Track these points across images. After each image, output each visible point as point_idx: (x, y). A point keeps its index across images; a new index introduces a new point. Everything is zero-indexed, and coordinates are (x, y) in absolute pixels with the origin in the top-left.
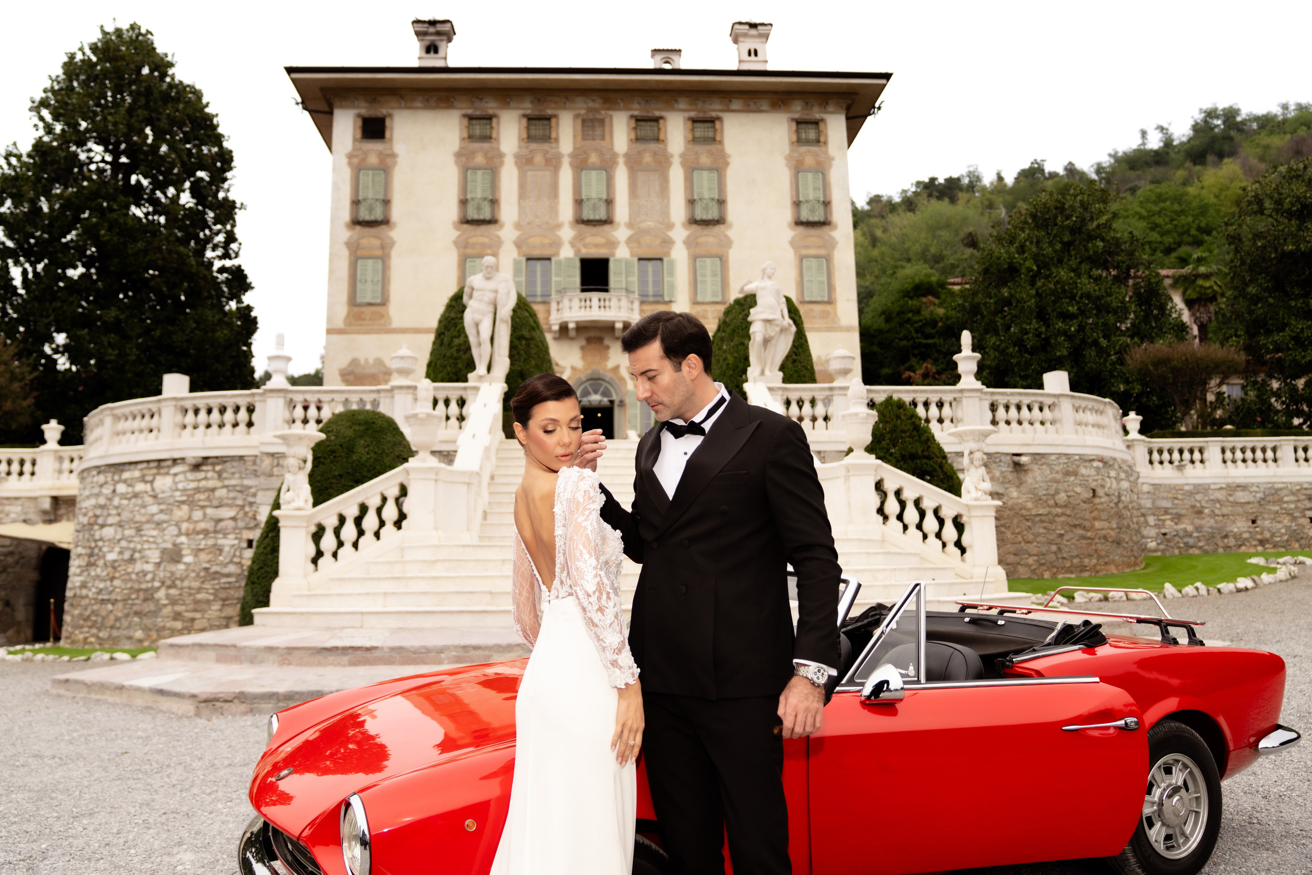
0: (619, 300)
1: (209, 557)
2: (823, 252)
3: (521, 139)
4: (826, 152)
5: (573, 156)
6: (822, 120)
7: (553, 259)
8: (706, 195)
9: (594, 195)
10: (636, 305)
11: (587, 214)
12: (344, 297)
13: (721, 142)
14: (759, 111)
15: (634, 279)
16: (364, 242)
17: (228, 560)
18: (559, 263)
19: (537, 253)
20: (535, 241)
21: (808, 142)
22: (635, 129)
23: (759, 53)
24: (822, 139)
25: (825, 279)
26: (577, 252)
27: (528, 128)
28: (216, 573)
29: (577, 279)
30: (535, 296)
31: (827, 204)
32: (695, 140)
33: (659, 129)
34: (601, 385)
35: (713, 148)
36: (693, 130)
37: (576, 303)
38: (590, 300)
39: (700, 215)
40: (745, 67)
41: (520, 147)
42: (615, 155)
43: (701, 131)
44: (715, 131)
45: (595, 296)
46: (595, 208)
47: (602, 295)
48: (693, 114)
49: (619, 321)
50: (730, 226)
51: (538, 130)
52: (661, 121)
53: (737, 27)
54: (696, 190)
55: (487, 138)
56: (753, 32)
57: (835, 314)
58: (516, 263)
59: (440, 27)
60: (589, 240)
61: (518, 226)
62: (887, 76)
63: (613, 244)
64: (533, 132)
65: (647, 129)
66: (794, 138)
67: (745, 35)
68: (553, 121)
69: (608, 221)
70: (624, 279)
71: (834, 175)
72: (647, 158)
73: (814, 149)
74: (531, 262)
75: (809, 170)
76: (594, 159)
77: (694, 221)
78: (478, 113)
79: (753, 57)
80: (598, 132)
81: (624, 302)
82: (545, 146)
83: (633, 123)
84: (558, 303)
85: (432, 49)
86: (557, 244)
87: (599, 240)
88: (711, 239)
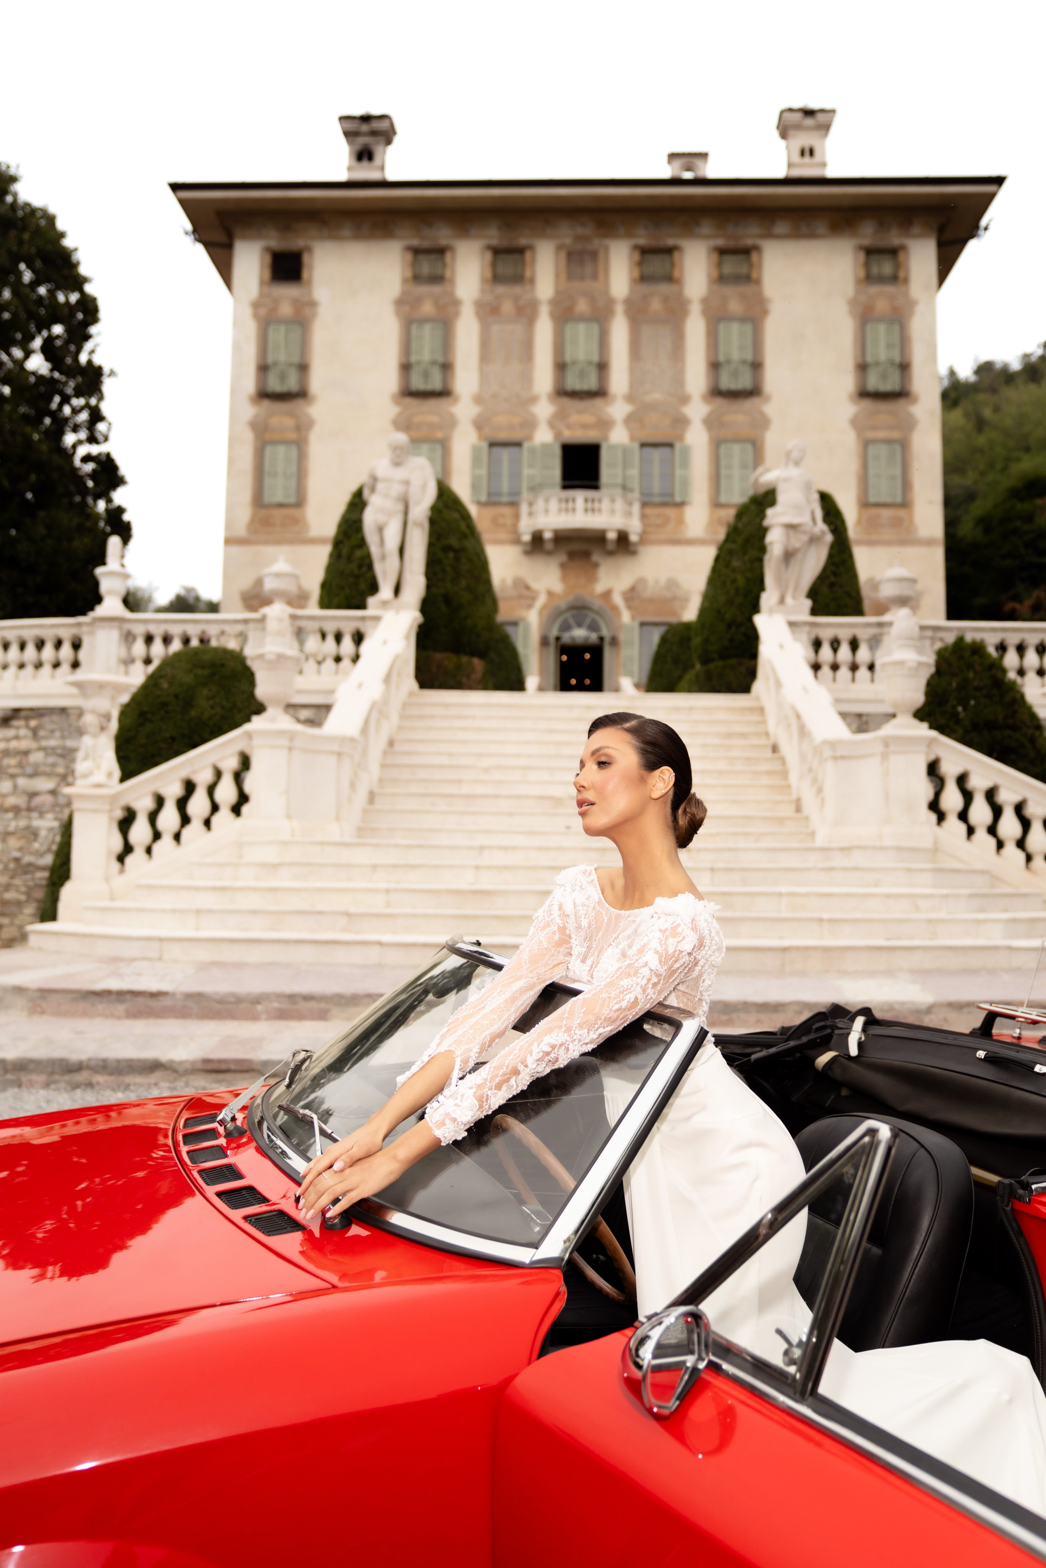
0: (613, 501)
1: (21, 843)
2: (896, 435)
3: (484, 280)
4: (906, 294)
5: (555, 303)
6: (904, 247)
7: (526, 445)
8: (736, 356)
9: (581, 356)
10: (636, 508)
11: (573, 383)
12: (246, 495)
13: (758, 282)
14: (812, 236)
15: (634, 472)
16: (275, 421)
17: (44, 848)
18: (532, 450)
19: (503, 436)
20: (501, 420)
21: (881, 280)
22: (640, 264)
23: (817, 153)
24: (902, 274)
25: (898, 472)
26: (558, 435)
27: (494, 265)
28: (30, 865)
29: (556, 472)
30: (499, 494)
31: (904, 367)
32: (722, 279)
33: (673, 265)
34: (586, 616)
35: (747, 289)
36: (719, 265)
37: (554, 505)
38: (574, 500)
39: (726, 382)
40: (797, 173)
41: (483, 291)
42: (610, 303)
43: (731, 265)
44: (751, 266)
45: (580, 496)
46: (582, 375)
47: (590, 493)
48: (720, 242)
49: (612, 530)
50: (768, 399)
51: (507, 267)
52: (676, 254)
53: (786, 115)
54: (722, 348)
55: (437, 279)
56: (809, 122)
57: (911, 521)
58: (475, 450)
59: (375, 125)
60: (574, 418)
61: (478, 399)
62: (999, 181)
63: (606, 424)
64: (501, 270)
65: (656, 264)
66: (862, 273)
67: (798, 127)
68: (528, 255)
69: (600, 393)
70: (619, 471)
71: (916, 326)
72: (656, 305)
73: (889, 289)
74: (496, 450)
75: (880, 320)
76: (582, 306)
77: (717, 392)
78: (426, 244)
79: (807, 159)
80: (589, 269)
81: (619, 504)
82: (517, 290)
83: (637, 256)
84: (531, 504)
85: (364, 155)
86: (530, 424)
87: (588, 418)
88: (740, 418)
